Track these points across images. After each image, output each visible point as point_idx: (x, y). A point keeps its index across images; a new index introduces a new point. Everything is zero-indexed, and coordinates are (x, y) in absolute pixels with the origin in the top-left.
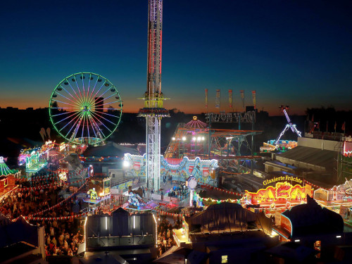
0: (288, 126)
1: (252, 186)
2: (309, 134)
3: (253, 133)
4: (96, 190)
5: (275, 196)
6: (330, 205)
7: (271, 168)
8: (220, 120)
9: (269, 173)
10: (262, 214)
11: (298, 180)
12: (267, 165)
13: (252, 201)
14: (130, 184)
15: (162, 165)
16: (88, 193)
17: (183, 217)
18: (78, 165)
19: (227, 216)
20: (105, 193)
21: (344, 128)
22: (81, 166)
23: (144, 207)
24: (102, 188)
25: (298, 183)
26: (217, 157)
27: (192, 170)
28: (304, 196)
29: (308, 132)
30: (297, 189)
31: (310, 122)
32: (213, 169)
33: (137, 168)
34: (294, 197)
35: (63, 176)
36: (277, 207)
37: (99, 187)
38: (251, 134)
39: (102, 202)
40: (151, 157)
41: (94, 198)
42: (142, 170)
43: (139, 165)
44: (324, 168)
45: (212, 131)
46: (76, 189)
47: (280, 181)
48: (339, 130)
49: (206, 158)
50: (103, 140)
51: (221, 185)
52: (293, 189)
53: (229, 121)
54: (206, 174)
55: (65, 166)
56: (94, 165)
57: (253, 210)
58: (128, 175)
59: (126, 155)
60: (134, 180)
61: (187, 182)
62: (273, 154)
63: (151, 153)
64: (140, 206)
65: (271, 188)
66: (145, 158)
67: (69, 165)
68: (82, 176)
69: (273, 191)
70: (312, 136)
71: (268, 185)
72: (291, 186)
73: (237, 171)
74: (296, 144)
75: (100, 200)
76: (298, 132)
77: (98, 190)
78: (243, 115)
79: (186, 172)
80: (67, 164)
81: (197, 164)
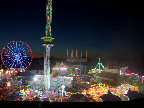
0: (99, 63)
1: (86, 88)
2: (107, 67)
3: (86, 67)
5: (95, 91)
6: (116, 94)
7: (93, 80)
8: (73, 61)
9: (92, 82)
10: (91, 98)
12: (91, 79)
13: (87, 93)
14: (37, 87)
15: (50, 80)
16: (21, 91)
17: (61, 100)
18: (15, 80)
19: (78, 99)
20: (27, 91)
21: (120, 65)
23: (44, 97)
24: (27, 89)
25: (104, 86)
26: (72, 76)
27: (62, 81)
28: (106, 91)
29: (107, 66)
30: (104, 88)
31: (107, 62)
32: (71, 81)
33: (40, 81)
34: (103, 91)
35: (9, 84)
36: (96, 95)
37: (25, 89)
39: (27, 95)
41: (23, 93)
42: (42, 82)
44: (113, 80)
45: (70, 66)
46: (15, 90)
47: (97, 85)
48: (118, 65)
49: (67, 77)
50: (24, 69)
51: (74, 87)
52: (102, 88)
53: (77, 62)
54: (68, 83)
55: (10, 80)
56: (23, 80)
57: (88, 96)
58: (36, 84)
59: (35, 75)
60: (39, 86)
61: (61, 86)
62: (93, 75)
63: (46, 75)
64: (43, 96)
65: (94, 89)
66: (43, 76)
67: (12, 79)
68: (17, 84)
69: (95, 89)
70: (108, 67)
71: (93, 87)
72: (102, 87)
73: (79, 82)
74: (102, 70)
75: (26, 94)
76: (103, 66)
77: (25, 90)
78: (82, 59)
79: (60, 82)
80: (11, 79)
81: (64, 79)
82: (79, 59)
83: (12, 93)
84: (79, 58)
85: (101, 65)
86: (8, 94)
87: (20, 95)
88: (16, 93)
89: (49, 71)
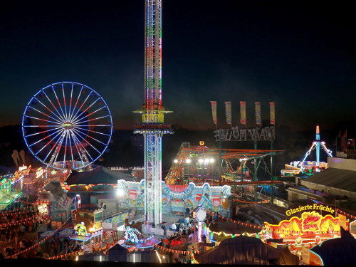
0: (315, 143)
1: (273, 218)
2: (342, 153)
3: (272, 153)
4: (85, 225)
5: (301, 228)
7: (295, 195)
8: (233, 138)
9: (293, 202)
10: (286, 250)
11: (328, 209)
12: (290, 191)
13: (274, 235)
14: (125, 216)
15: (163, 193)
16: (76, 228)
17: (192, 255)
18: (61, 195)
19: (244, 253)
20: (96, 228)
22: (64, 196)
23: (143, 244)
24: (93, 222)
25: (329, 213)
26: (229, 183)
27: (199, 199)
28: (337, 228)
29: (341, 150)
30: (328, 220)
31: (343, 138)
32: (225, 197)
33: (133, 197)
34: (325, 230)
35: (43, 209)
36: (304, 242)
37: (88, 221)
38: (270, 154)
39: (93, 239)
40: (150, 184)
41: (83, 234)
42: (140, 199)
43: (136, 194)
45: (223, 151)
46: (59, 225)
47: (307, 211)
49: (215, 184)
50: (89, 164)
51: (234, 217)
52: (323, 220)
53: (243, 139)
54: (217, 203)
55: (45, 196)
56: (81, 195)
57: (275, 245)
58: (122, 206)
59: (119, 181)
60: (130, 212)
61: (194, 213)
62: (297, 178)
63: (150, 179)
64: (139, 243)
65: (297, 221)
66: (143, 184)
67: (51, 195)
68: (67, 208)
69: (299, 222)
70: (346, 155)
71: (292, 216)
72: (321, 216)
73: (254, 199)
74: (325, 165)
75: (90, 236)
76: (328, 151)
77: (87, 225)
78: (260, 131)
79: (192, 201)
80: (49, 194)
81: (205, 191)
82: (250, 131)
83: (51, 233)
84: (252, 128)
85: (321, 147)
86: (39, 236)
87: (75, 241)
88: (62, 233)
89: (157, 169)
